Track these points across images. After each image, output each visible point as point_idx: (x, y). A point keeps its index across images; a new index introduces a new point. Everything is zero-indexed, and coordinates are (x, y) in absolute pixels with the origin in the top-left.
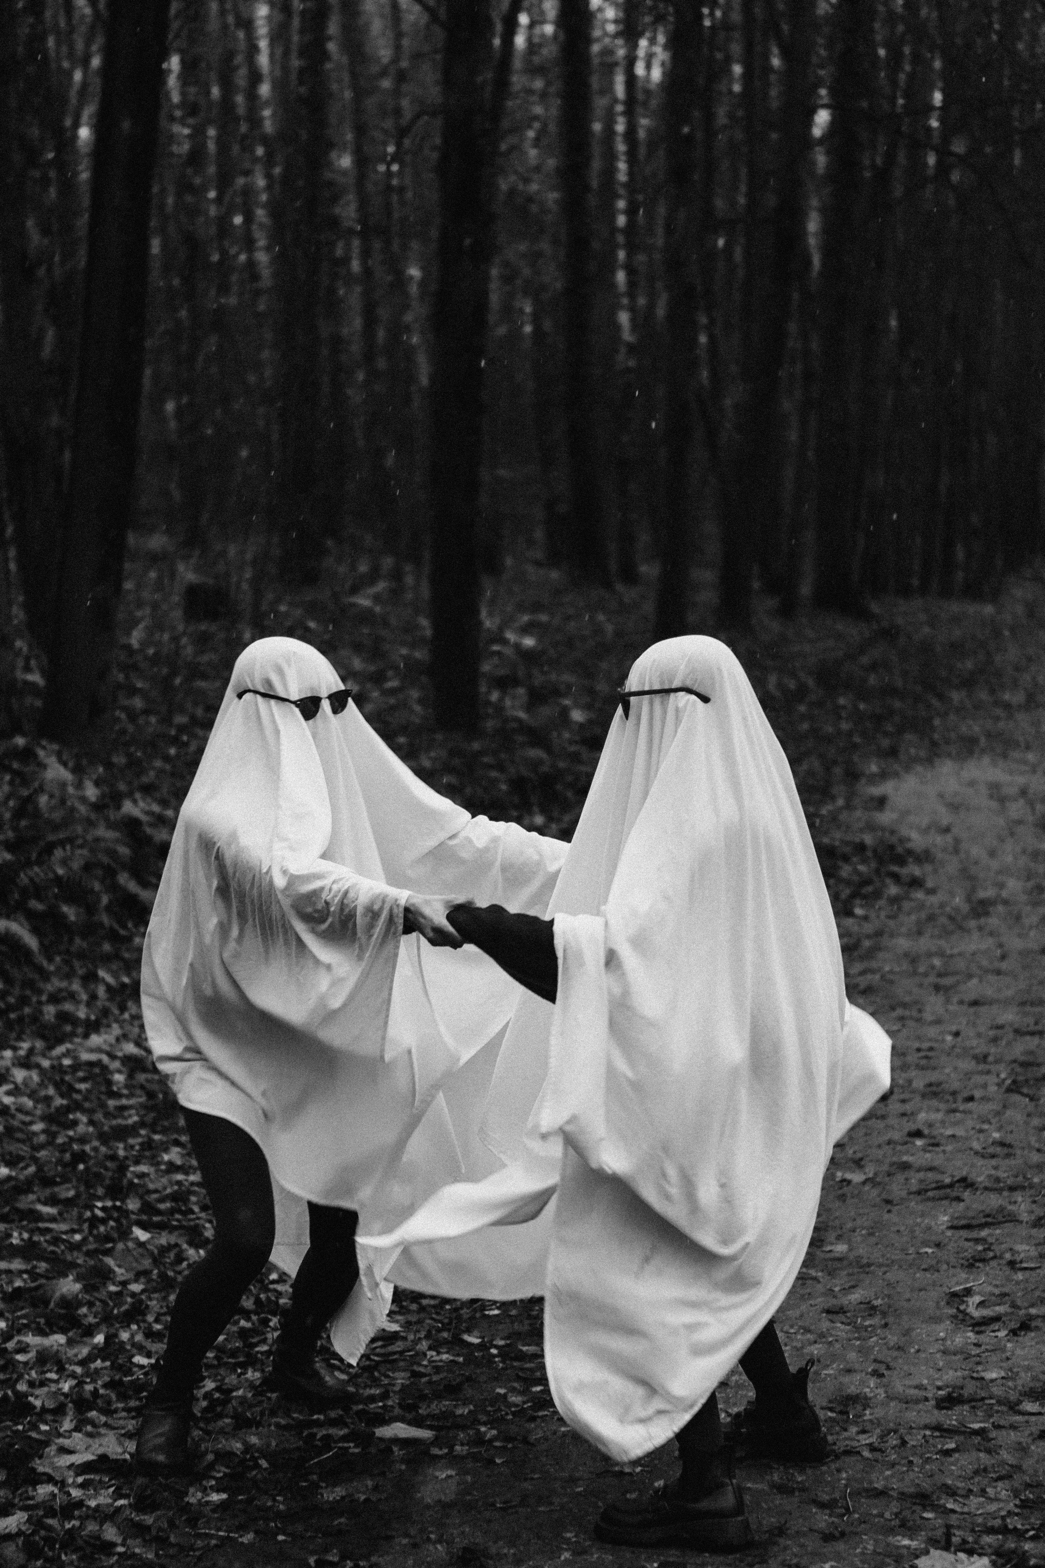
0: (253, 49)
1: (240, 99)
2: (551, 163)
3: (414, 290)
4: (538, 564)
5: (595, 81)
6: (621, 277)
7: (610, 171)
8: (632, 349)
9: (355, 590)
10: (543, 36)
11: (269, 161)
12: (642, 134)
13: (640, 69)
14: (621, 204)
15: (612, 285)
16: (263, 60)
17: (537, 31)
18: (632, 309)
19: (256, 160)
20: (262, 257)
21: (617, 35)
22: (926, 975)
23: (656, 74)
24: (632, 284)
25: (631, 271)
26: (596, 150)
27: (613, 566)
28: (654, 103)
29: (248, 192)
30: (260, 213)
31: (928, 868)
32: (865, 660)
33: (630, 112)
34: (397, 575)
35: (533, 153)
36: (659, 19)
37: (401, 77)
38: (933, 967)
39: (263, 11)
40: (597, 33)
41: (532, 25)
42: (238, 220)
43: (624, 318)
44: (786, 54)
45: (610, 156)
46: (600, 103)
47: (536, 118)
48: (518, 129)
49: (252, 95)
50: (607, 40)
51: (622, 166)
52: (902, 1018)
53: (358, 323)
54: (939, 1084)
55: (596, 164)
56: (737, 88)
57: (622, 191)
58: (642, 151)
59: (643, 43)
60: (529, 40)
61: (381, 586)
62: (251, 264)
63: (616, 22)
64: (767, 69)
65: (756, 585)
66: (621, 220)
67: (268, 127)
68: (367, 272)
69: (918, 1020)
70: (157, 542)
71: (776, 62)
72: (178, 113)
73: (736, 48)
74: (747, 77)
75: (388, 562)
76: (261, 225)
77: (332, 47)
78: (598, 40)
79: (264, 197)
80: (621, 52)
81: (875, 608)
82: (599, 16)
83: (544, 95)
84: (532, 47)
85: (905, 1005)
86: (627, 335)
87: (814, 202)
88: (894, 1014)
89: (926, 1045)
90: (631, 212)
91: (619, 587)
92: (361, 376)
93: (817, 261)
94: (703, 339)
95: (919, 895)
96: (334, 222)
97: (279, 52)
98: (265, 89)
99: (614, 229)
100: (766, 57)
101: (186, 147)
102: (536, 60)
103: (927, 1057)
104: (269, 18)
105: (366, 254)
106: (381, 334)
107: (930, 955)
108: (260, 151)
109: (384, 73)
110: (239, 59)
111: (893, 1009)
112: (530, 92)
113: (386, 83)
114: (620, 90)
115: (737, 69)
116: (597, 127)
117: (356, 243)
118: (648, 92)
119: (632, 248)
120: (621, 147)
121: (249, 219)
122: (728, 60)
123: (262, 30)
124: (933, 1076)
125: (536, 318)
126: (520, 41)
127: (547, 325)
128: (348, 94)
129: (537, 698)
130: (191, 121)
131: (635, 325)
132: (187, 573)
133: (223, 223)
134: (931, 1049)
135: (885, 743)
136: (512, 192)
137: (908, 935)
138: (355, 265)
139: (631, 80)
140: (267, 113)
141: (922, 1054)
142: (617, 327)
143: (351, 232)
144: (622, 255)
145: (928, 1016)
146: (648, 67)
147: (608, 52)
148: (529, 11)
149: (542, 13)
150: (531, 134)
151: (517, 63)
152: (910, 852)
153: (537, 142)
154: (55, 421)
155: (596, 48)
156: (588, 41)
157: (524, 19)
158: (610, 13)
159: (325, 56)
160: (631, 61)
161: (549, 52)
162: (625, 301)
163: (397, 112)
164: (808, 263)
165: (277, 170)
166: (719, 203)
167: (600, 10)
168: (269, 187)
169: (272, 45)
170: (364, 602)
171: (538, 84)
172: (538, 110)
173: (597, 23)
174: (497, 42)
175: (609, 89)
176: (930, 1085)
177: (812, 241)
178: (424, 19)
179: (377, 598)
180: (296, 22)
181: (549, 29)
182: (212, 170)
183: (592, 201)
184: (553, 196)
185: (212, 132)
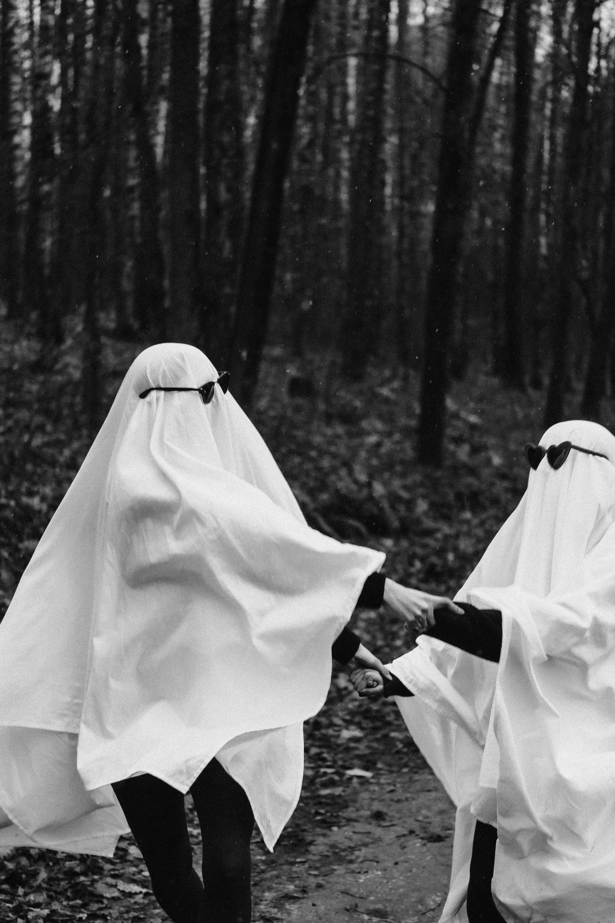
0: (346, 84)
1: (337, 110)
2: (508, 152)
3: (427, 219)
4: (487, 374)
6: (542, 217)
7: (540, 158)
8: (546, 258)
9: (382, 385)
10: (507, 82)
11: (351, 144)
12: (559, 138)
14: (545, 178)
15: (538, 223)
16: (351, 90)
18: (548, 236)
19: (344, 143)
24: (548, 223)
25: (548, 215)
27: (527, 379)
29: (338, 161)
30: (345, 173)
33: (552, 125)
34: (406, 378)
35: (498, 146)
39: (353, 61)
43: (543, 241)
47: (500, 126)
48: (490, 132)
49: (344, 108)
57: (546, 171)
58: (558, 148)
61: (396, 384)
62: (337, 200)
66: (544, 187)
67: (352, 124)
70: (277, 351)
75: (401, 371)
76: (344, 179)
79: (347, 164)
83: (505, 115)
84: (501, 85)
86: (544, 251)
90: (550, 183)
91: (530, 391)
98: (351, 105)
101: (306, 140)
104: (356, 66)
106: (407, 242)
112: (498, 112)
119: (549, 202)
123: (352, 72)
126: (495, 75)
129: (475, 450)
131: (549, 245)
132: (291, 371)
136: (485, 166)
140: (351, 117)
142: (539, 246)
144: (543, 205)
150: (498, 135)
153: (501, 140)
154: (227, 290)
162: (544, 231)
165: (356, 149)
168: (350, 159)
170: (385, 391)
171: (503, 109)
175: (542, 111)
179: (393, 390)
184: (508, 169)
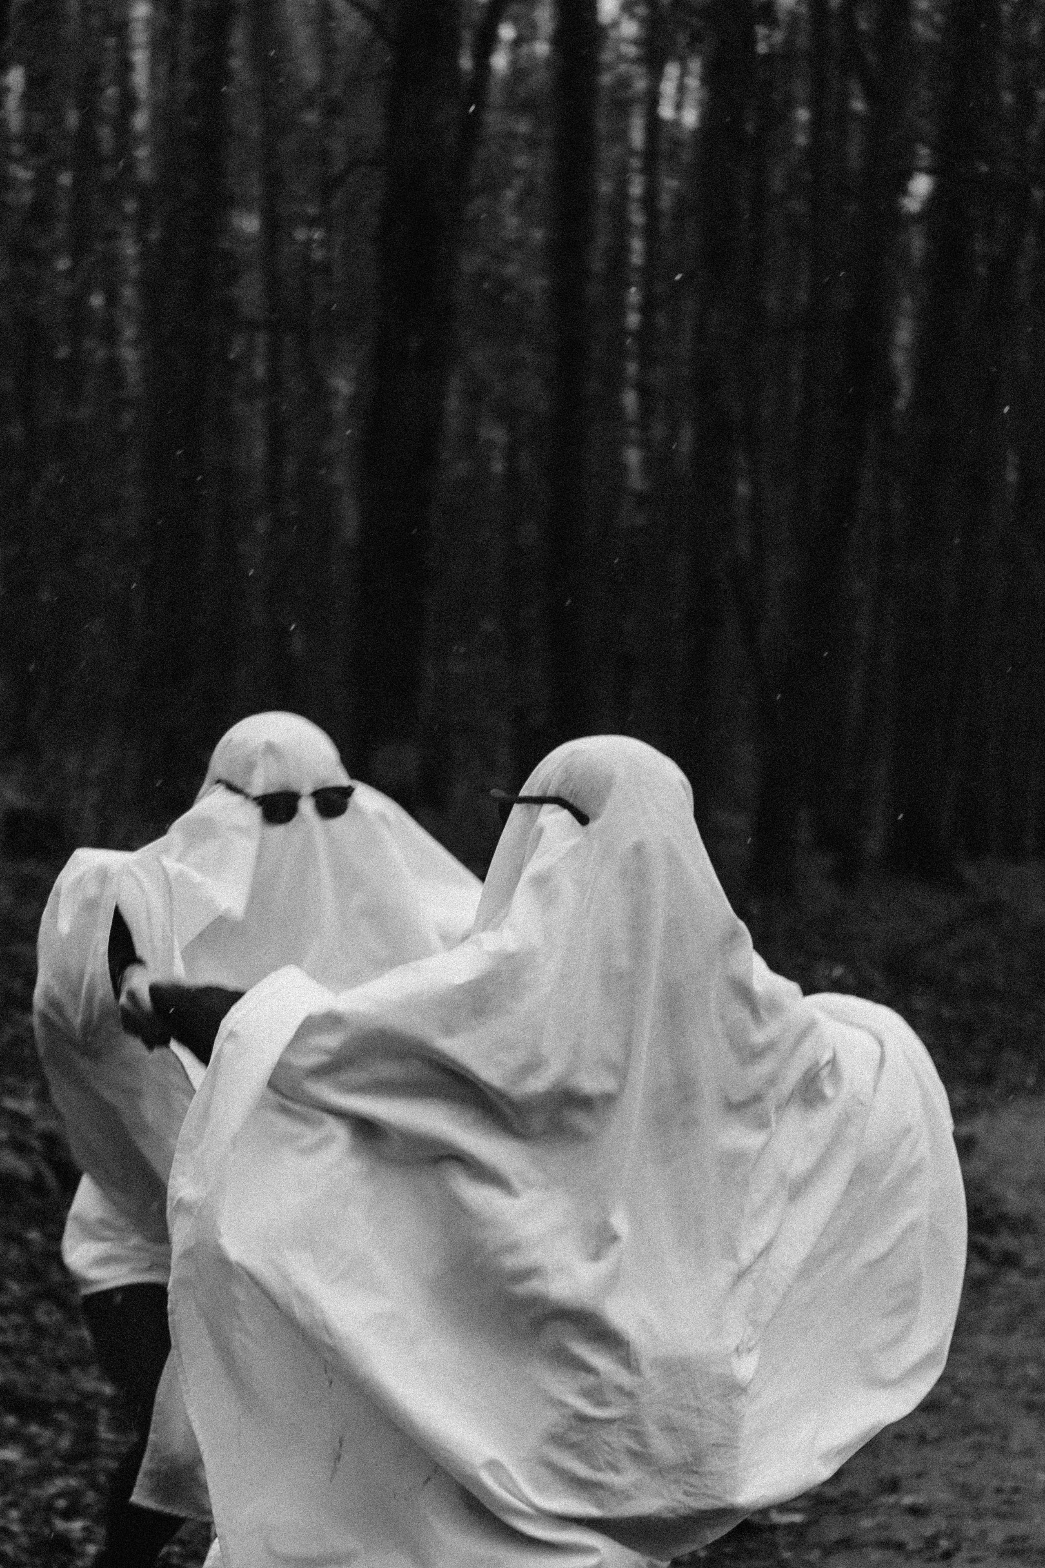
0: (126, 66)
1: (105, 132)
2: (538, 235)
3: (339, 407)
5: (602, 125)
6: (630, 400)
7: (621, 251)
8: (642, 500)
10: (532, 56)
11: (143, 220)
12: (666, 202)
13: (666, 111)
14: (634, 295)
15: (616, 412)
16: (141, 78)
17: (525, 50)
18: (644, 444)
19: (126, 218)
20: (129, 355)
21: (638, 60)
22: (1015, 1387)
23: (690, 117)
24: (646, 410)
25: (644, 391)
26: (601, 220)
28: (687, 156)
29: (112, 261)
30: (128, 293)
31: (1028, 1240)
32: (953, 946)
33: (650, 170)
35: (512, 221)
36: (696, 38)
37: (333, 109)
38: (1026, 1377)
39: (141, 11)
40: (607, 57)
41: (517, 43)
42: (97, 300)
43: (633, 457)
44: (871, 95)
45: (622, 229)
46: (608, 153)
47: (519, 172)
48: (493, 188)
49: (122, 125)
50: (623, 67)
51: (637, 244)
52: (978, 1447)
53: (259, 450)
54: (1024, 1538)
55: (602, 241)
56: (801, 140)
57: (635, 277)
58: (665, 225)
59: (672, 71)
60: (514, 63)
62: (113, 365)
63: (636, 42)
64: (845, 114)
65: (804, 835)
66: (633, 320)
67: (145, 172)
68: (275, 381)
69: (1001, 1450)
71: (858, 105)
72: (16, 149)
73: (800, 88)
74: (817, 125)
76: (129, 309)
77: (236, 63)
78: (610, 67)
79: (133, 271)
80: (640, 85)
81: (970, 873)
82: (613, 34)
83: (532, 143)
84: (518, 72)
85: (983, 1428)
86: (636, 481)
87: (907, 303)
88: (968, 1441)
89: (1008, 1485)
90: (647, 308)
92: (262, 526)
93: (906, 386)
94: (743, 489)
95: (1013, 1277)
96: (229, 308)
97: (162, 70)
98: (141, 121)
99: (623, 331)
100: (845, 97)
101: (27, 196)
102: (522, 91)
103: (1009, 1502)
104: (150, 22)
105: (274, 353)
106: (291, 468)
107: (1023, 1360)
108: (131, 206)
109: (309, 101)
110: (105, 77)
111: (966, 1432)
112: (512, 135)
113: (311, 117)
114: (637, 136)
115: (803, 115)
116: (605, 188)
117: (261, 339)
118: (677, 143)
119: (647, 360)
120: (637, 218)
121: (112, 299)
122: (790, 103)
123: (140, 35)
124: (1018, 1528)
125: (511, 454)
126: (500, 61)
127: (525, 463)
128: (255, 130)
130: (34, 161)
131: (649, 466)
132: (7, 791)
133: (78, 302)
134: (1016, 1490)
135: (976, 1064)
136: (482, 276)
137: (994, 1332)
138: (260, 370)
139: (654, 124)
140: (142, 152)
141: (1003, 1497)
142: (622, 468)
143: (252, 325)
144: (632, 368)
145: (1015, 1445)
146: (679, 106)
147: (624, 83)
148: (516, 21)
149: (533, 26)
150: (510, 195)
151: (496, 95)
152: (1003, 1218)
153: (519, 206)
155: (606, 79)
156: (594, 67)
157: (507, 32)
158: (630, 29)
159: (226, 76)
160: (653, 98)
161: (540, 80)
162: (633, 432)
163: (325, 156)
164: (892, 390)
165: (154, 235)
166: (772, 301)
167: (615, 24)
168: (143, 257)
169: (154, 61)
171: (523, 127)
172: (521, 161)
173: (609, 44)
174: (466, 63)
175: (622, 136)
176: (1012, 1539)
177: (899, 360)
178: (366, 30)
180: (187, 28)
181: (542, 48)
182: (61, 230)
183: (594, 291)
184: (538, 283)
185: (65, 179)
